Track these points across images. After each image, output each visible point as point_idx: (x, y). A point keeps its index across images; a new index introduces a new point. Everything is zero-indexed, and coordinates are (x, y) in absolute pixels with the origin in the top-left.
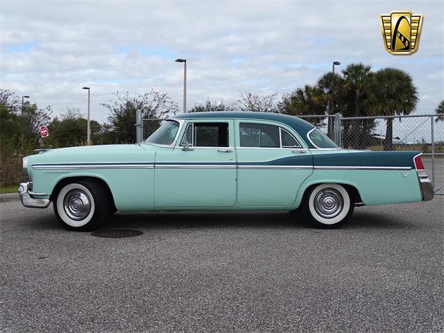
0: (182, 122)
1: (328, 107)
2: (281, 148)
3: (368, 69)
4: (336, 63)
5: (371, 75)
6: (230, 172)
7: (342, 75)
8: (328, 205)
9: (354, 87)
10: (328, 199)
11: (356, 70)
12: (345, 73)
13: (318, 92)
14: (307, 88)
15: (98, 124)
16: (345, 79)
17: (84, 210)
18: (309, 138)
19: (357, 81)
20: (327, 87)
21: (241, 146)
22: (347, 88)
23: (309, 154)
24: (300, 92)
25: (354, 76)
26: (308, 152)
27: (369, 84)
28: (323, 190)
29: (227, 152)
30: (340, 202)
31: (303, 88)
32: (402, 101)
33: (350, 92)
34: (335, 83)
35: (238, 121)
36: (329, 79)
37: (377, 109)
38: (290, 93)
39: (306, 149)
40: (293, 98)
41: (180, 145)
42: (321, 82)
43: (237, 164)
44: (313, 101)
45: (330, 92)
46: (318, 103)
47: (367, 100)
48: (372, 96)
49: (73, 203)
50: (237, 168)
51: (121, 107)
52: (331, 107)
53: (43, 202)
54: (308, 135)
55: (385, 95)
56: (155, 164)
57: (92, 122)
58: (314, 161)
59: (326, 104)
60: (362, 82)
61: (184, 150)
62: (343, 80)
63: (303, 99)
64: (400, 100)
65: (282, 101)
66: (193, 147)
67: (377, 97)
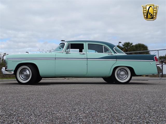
0: (66, 43)
2: (104, 53)
4: (120, 42)
5: (133, 46)
6: (85, 62)
7: (122, 46)
8: (122, 75)
10: (122, 73)
16: (123, 48)
17: (27, 76)
18: (114, 50)
19: (128, 48)
21: (88, 52)
25: (126, 47)
27: (132, 49)
28: (120, 69)
29: (83, 54)
30: (127, 73)
35: (87, 43)
41: (65, 52)
43: (87, 58)
49: (23, 74)
50: (87, 60)
53: (11, 73)
56: (55, 58)
58: (117, 58)
61: (67, 53)
66: (70, 52)
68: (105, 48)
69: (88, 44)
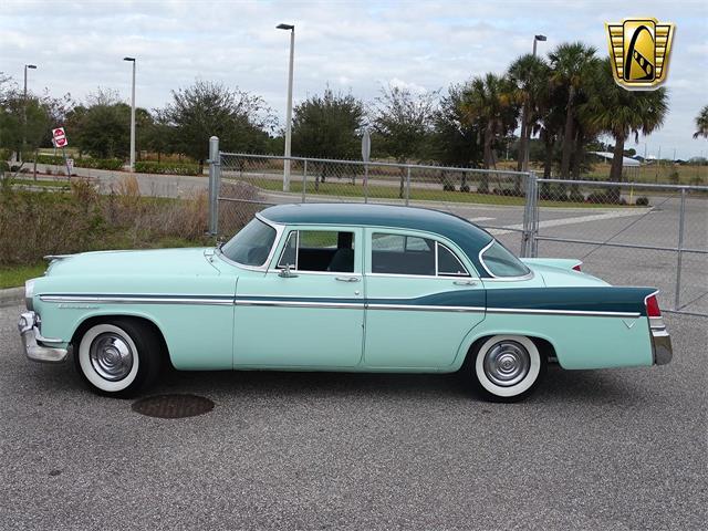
0: (280, 229)
1: (521, 111)
2: (437, 276)
3: (591, 52)
4: (539, 38)
5: (595, 63)
6: (354, 315)
7: (548, 61)
8: (506, 367)
9: (566, 82)
10: (507, 358)
11: (571, 54)
12: (553, 58)
13: (508, 87)
14: (490, 78)
15: (149, 115)
16: (553, 67)
18: (481, 261)
19: (571, 72)
20: (522, 78)
21: (373, 272)
22: (554, 81)
23: (480, 287)
24: (478, 85)
25: (567, 64)
26: (479, 284)
27: (590, 79)
28: (499, 344)
29: (351, 281)
30: (524, 362)
31: (483, 77)
32: (643, 109)
33: (559, 88)
34: (536, 74)
35: (370, 230)
36: (527, 66)
37: (601, 121)
38: (462, 84)
39: (475, 278)
40: (467, 94)
41: (277, 268)
42: (513, 70)
43: (366, 301)
44: (497, 101)
45: (527, 88)
46: (507, 104)
47: (586, 105)
48: (594, 99)
49: (105, 355)
50: (366, 308)
51: (187, 92)
52: (525, 112)
53: (57, 354)
54: (480, 258)
55: (616, 99)
56: (235, 298)
57: (139, 111)
58: (488, 300)
59: (519, 106)
60: (579, 74)
61: (283, 275)
62: (549, 69)
63: (483, 96)
64: (639, 108)
65: (448, 96)
66: (296, 271)
67: (602, 101)
68: (444, 251)
69: (374, 234)
